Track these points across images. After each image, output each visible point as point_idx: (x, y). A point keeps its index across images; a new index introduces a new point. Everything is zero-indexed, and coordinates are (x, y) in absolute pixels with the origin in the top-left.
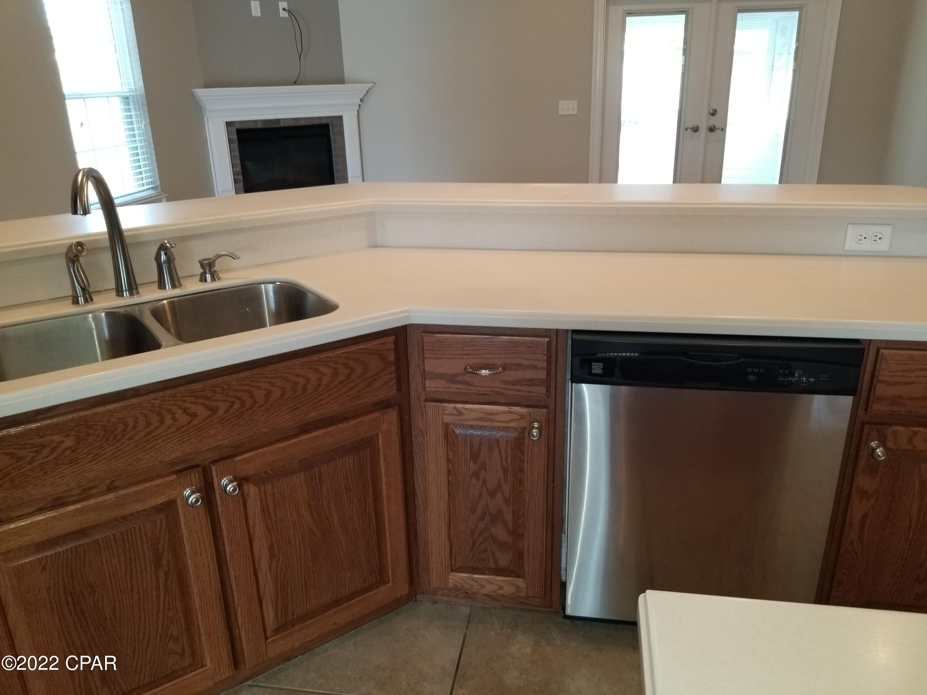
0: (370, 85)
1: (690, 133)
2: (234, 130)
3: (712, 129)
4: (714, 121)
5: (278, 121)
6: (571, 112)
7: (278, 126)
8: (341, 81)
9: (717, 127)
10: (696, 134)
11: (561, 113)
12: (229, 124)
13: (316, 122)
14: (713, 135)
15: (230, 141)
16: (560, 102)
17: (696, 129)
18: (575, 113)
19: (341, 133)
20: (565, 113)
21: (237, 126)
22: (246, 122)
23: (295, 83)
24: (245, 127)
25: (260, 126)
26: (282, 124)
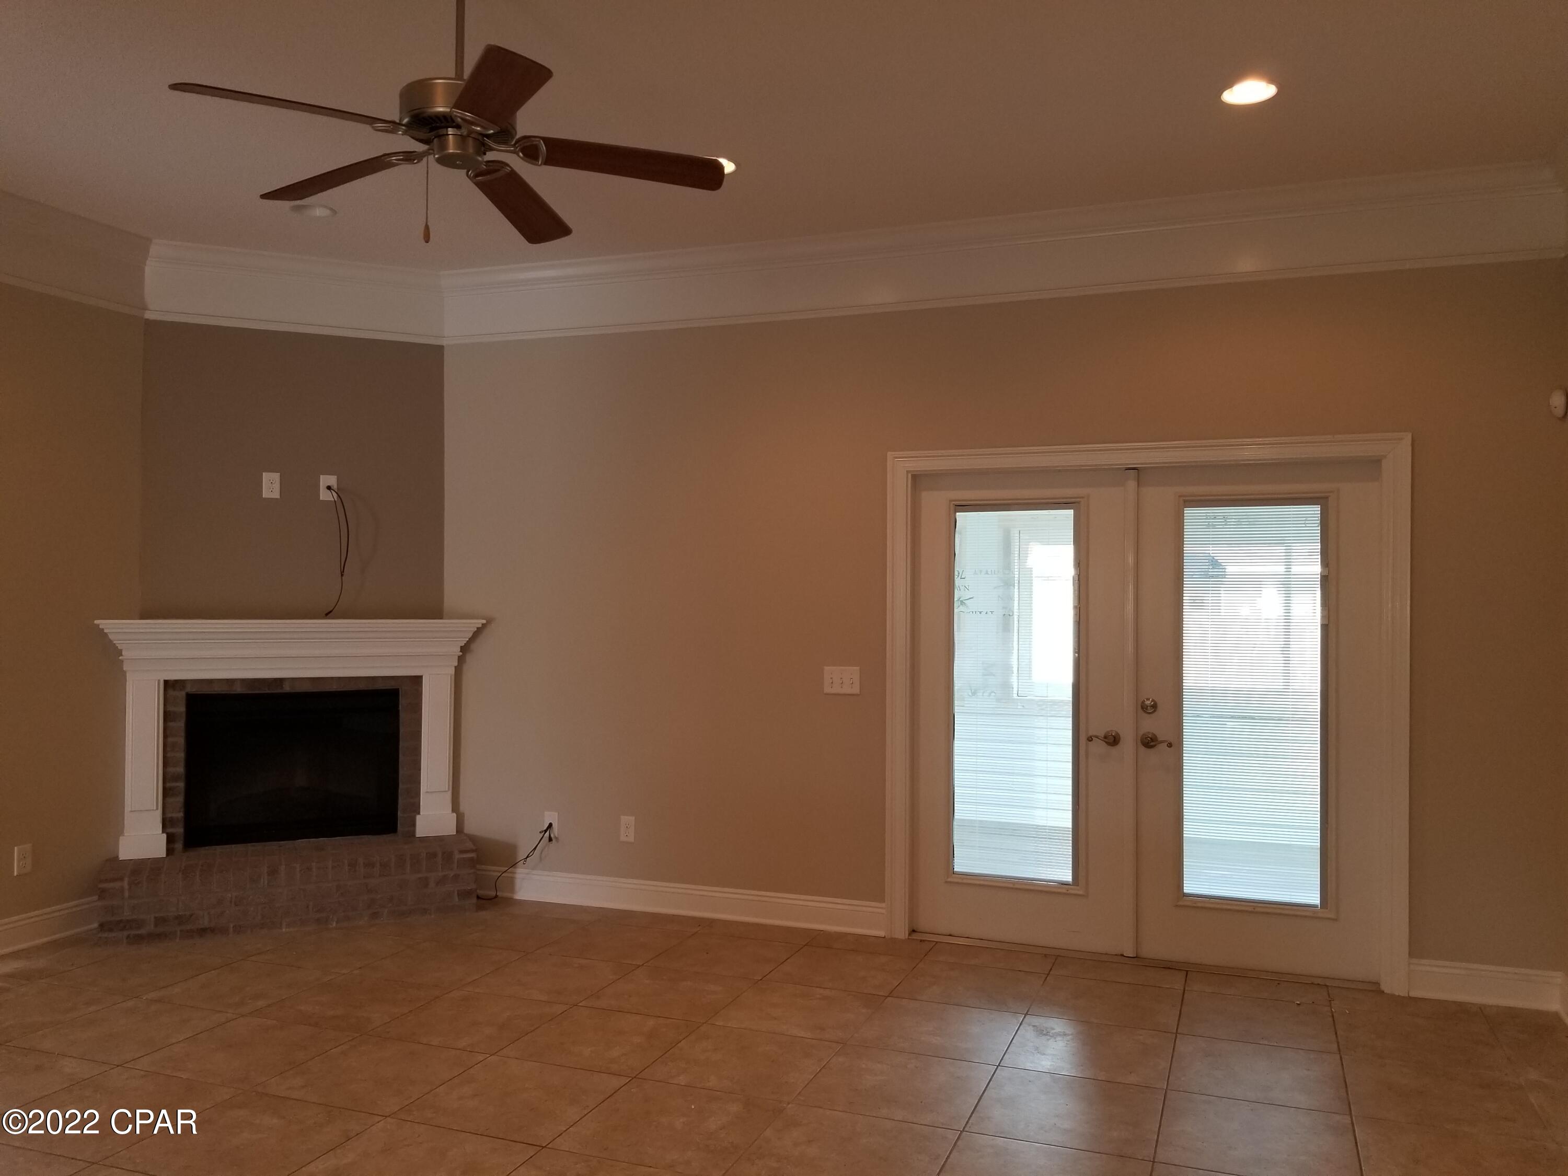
0: (479, 622)
1: (1098, 747)
2: (182, 695)
3: (1149, 742)
4: (1150, 725)
5: (280, 681)
6: (847, 690)
7: (279, 691)
8: (436, 612)
9: (1160, 739)
10: (1114, 751)
11: (827, 690)
12: (169, 685)
13: (362, 686)
14: (1152, 757)
15: (168, 716)
16: (827, 668)
17: (1113, 740)
18: (856, 690)
19: (416, 708)
20: (836, 689)
21: (189, 689)
22: (210, 682)
23: (328, 615)
24: (206, 690)
25: (239, 690)
26: (287, 688)
